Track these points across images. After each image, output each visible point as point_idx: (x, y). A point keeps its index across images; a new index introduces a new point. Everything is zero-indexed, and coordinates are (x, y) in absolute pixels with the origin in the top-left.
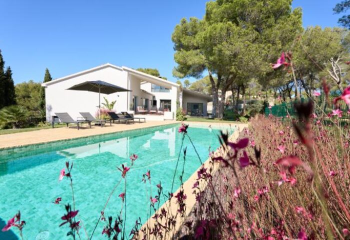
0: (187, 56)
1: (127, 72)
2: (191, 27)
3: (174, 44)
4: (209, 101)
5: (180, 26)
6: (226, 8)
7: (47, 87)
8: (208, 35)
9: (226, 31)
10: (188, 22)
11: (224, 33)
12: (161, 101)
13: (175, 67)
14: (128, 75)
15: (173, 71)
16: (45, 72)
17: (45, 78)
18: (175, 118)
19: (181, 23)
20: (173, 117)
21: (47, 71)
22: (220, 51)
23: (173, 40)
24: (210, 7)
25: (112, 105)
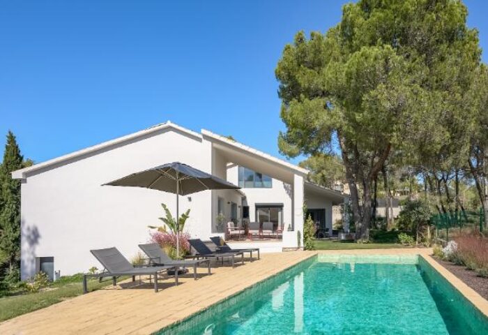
0: (311, 111)
1: (209, 144)
2: (313, 50)
3: (279, 83)
4: (335, 204)
5: (293, 46)
6: (379, 18)
7: (25, 181)
8: (354, 69)
9: (382, 61)
10: (307, 39)
11: (380, 66)
12: (258, 207)
13: (281, 133)
14: (213, 148)
15: (280, 142)
16: (5, 141)
17: (6, 156)
18: (302, 245)
19: (294, 41)
20: (299, 243)
21: (12, 139)
22: (375, 101)
23: (279, 76)
24: (351, 15)
25: (182, 221)
